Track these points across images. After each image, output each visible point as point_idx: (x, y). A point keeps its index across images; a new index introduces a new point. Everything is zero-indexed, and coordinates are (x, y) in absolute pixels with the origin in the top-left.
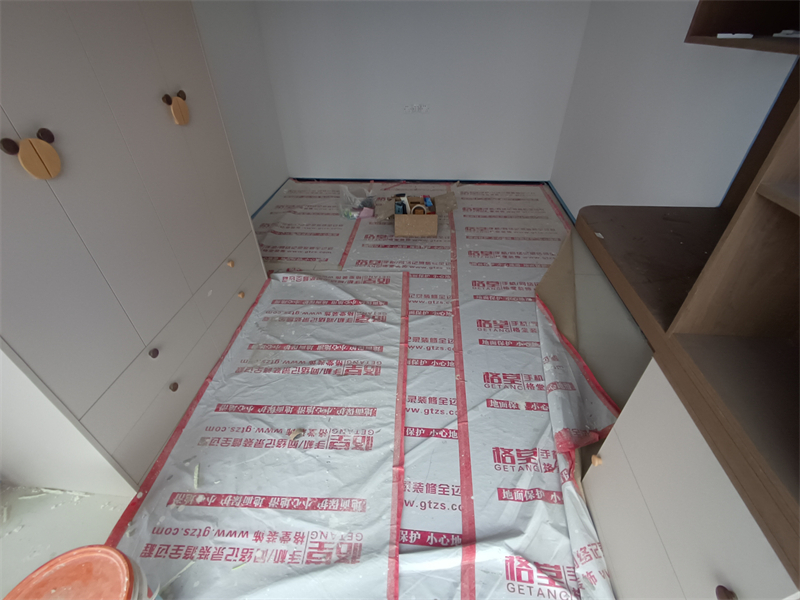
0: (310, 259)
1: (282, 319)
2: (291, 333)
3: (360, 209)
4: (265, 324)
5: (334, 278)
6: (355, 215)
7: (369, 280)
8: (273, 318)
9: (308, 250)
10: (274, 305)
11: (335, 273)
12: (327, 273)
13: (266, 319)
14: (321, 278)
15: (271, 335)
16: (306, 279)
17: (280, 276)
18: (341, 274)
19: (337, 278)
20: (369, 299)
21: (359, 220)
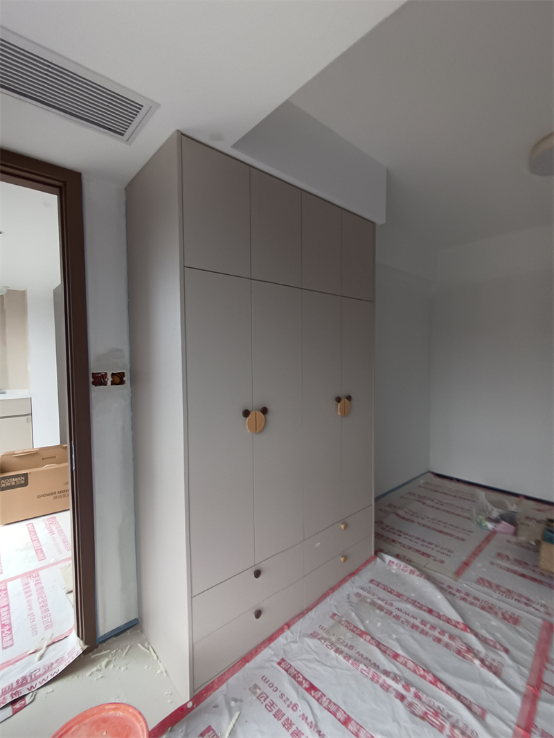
0: (423, 554)
1: (373, 604)
2: (376, 624)
3: (496, 521)
4: (355, 599)
5: (445, 586)
6: (490, 526)
7: (490, 609)
8: (365, 597)
9: (426, 544)
10: (371, 585)
11: (448, 580)
12: (439, 576)
13: (358, 595)
14: (429, 578)
15: (357, 615)
16: (412, 572)
17: (388, 558)
18: (456, 585)
19: (449, 587)
20: (483, 632)
21: (494, 533)
